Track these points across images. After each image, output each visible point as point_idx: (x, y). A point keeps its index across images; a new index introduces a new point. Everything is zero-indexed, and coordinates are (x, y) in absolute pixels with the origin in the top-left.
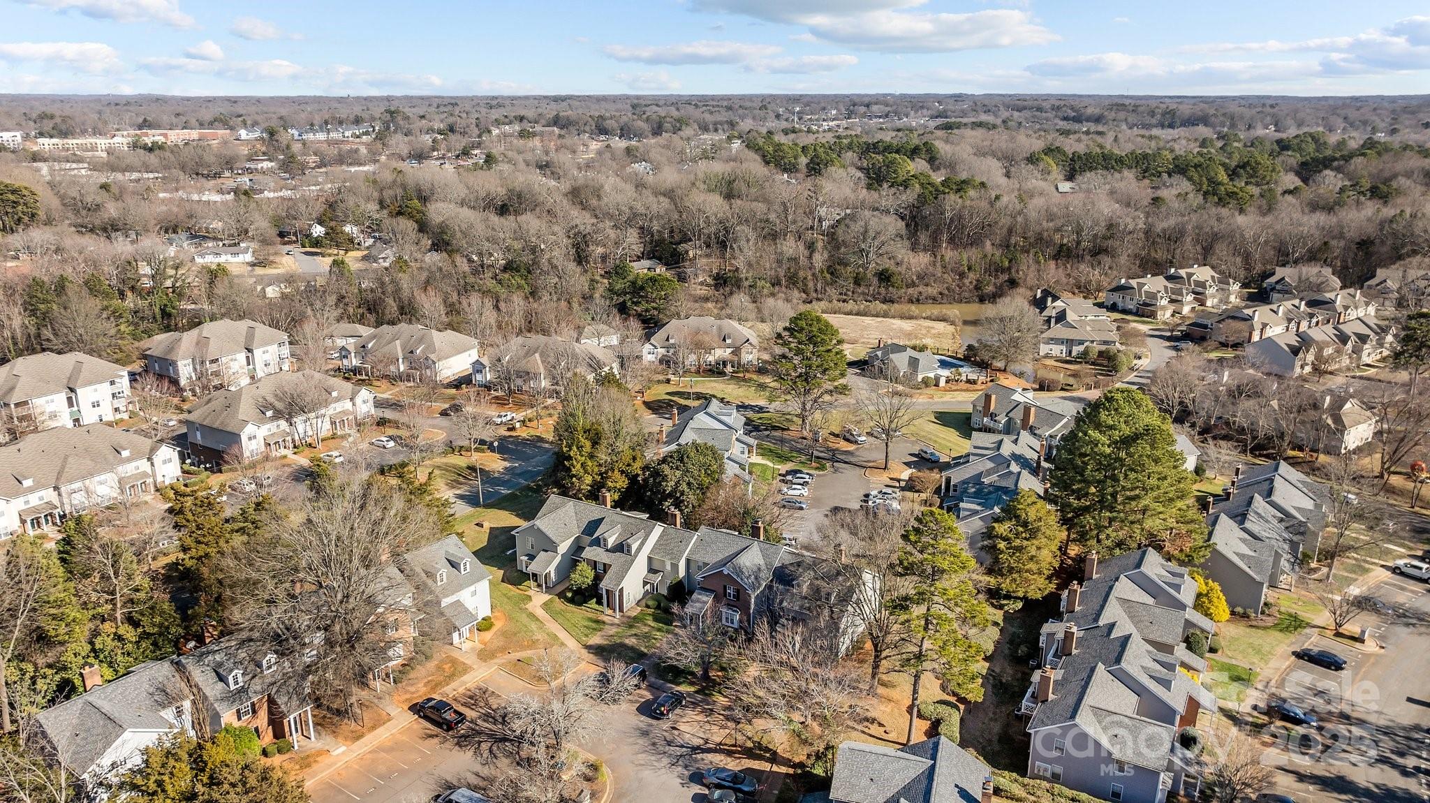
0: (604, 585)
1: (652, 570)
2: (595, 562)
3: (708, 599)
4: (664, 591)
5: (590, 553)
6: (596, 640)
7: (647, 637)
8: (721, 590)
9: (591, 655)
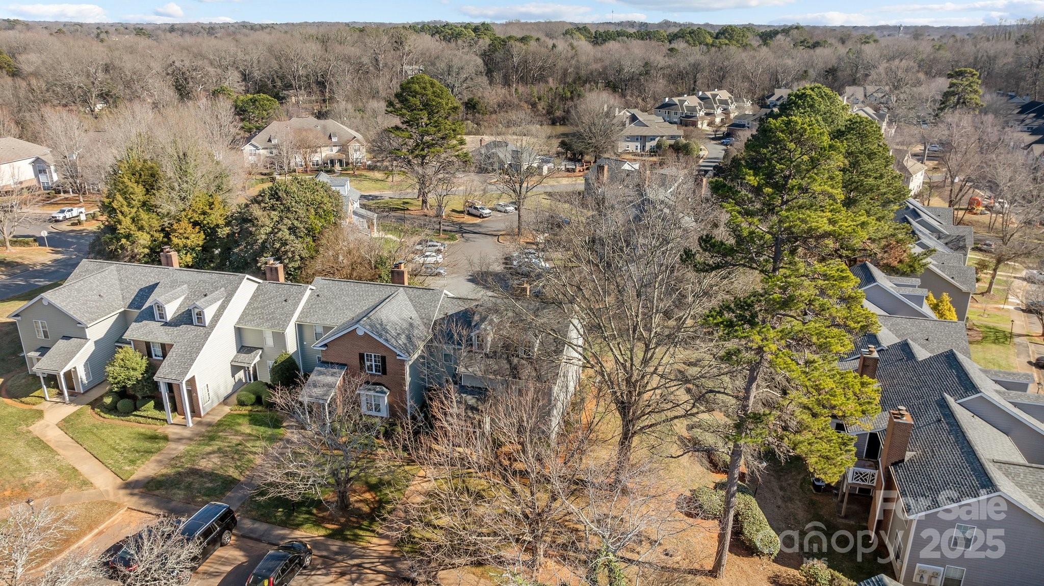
0: (163, 375)
1: (243, 349)
2: (148, 345)
3: (336, 379)
4: (265, 377)
5: (137, 331)
6: (148, 469)
7: (237, 453)
8: (356, 362)
9: (135, 499)
